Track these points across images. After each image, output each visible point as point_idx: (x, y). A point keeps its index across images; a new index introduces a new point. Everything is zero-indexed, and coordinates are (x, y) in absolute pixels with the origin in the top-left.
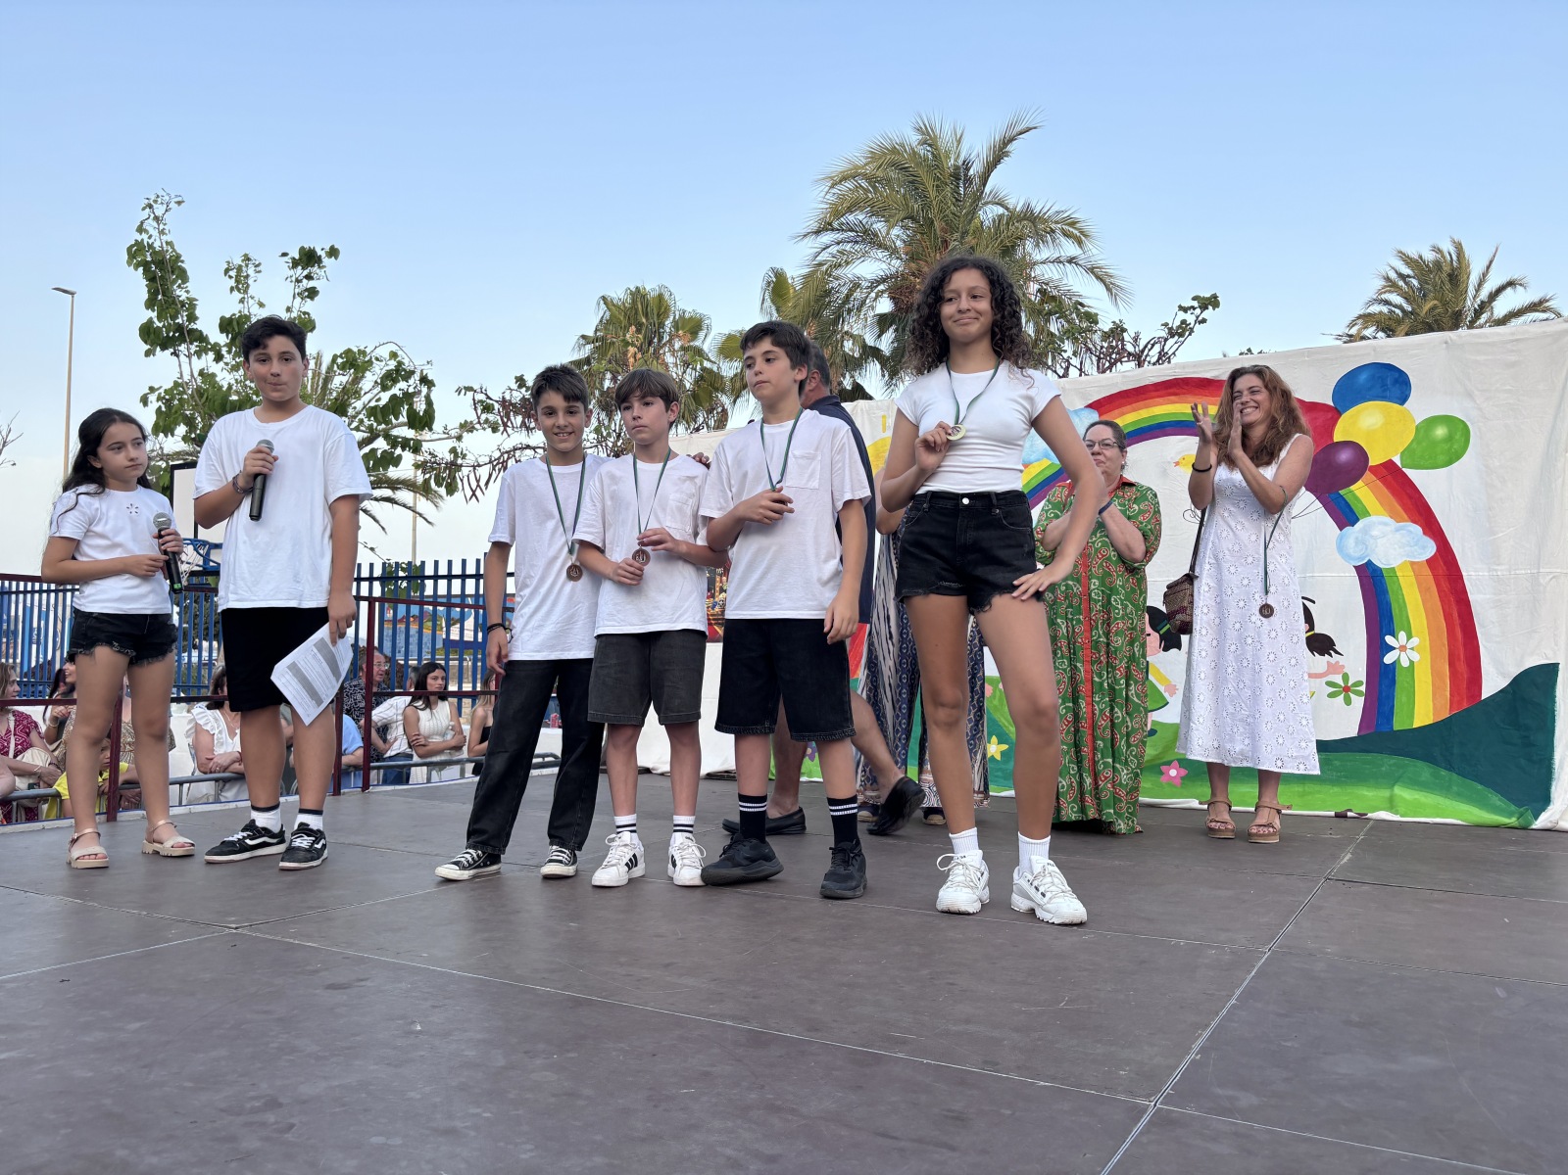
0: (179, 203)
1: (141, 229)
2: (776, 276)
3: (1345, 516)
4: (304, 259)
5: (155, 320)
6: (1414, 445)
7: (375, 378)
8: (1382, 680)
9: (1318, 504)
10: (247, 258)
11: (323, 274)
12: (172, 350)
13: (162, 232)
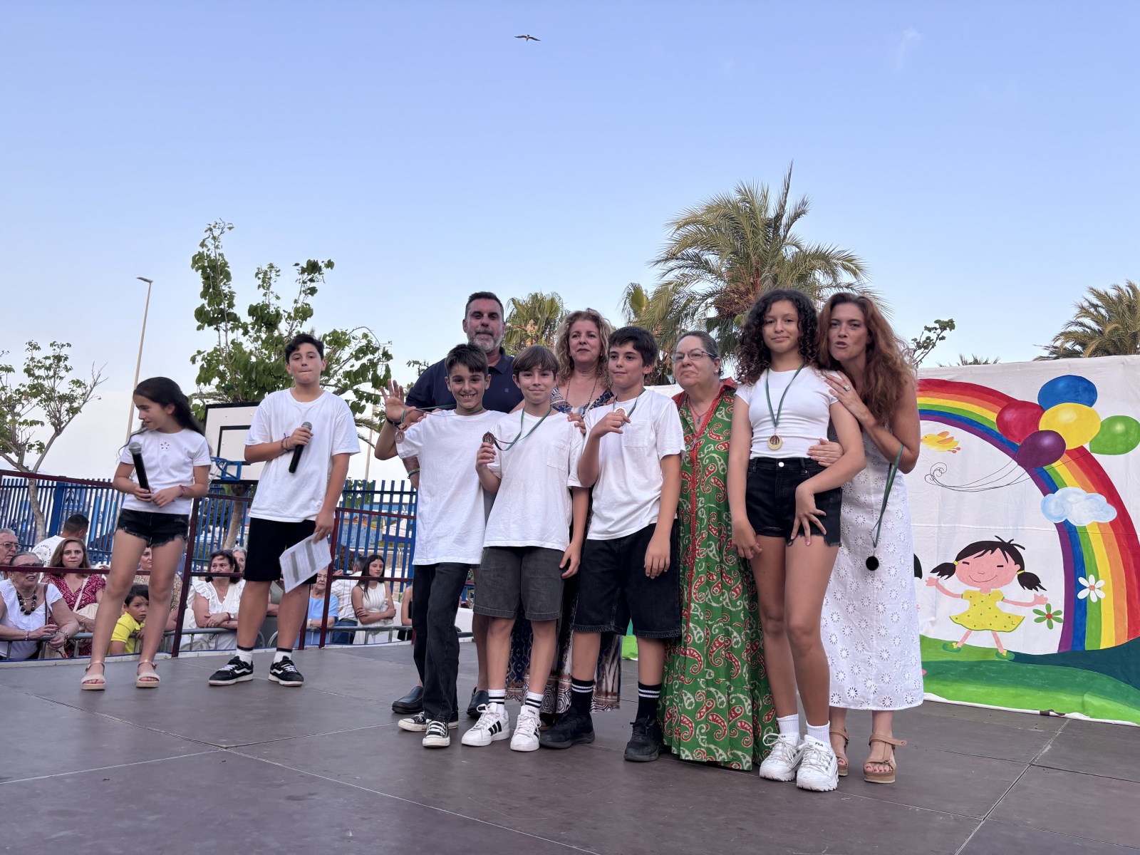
0: (230, 228)
1: (203, 245)
2: (634, 289)
3: (1048, 486)
4: (310, 268)
5: (206, 306)
6: (1100, 437)
7: (351, 351)
8: (1076, 612)
9: (1027, 476)
10: (271, 266)
11: (321, 277)
12: (215, 326)
13: (217, 247)
